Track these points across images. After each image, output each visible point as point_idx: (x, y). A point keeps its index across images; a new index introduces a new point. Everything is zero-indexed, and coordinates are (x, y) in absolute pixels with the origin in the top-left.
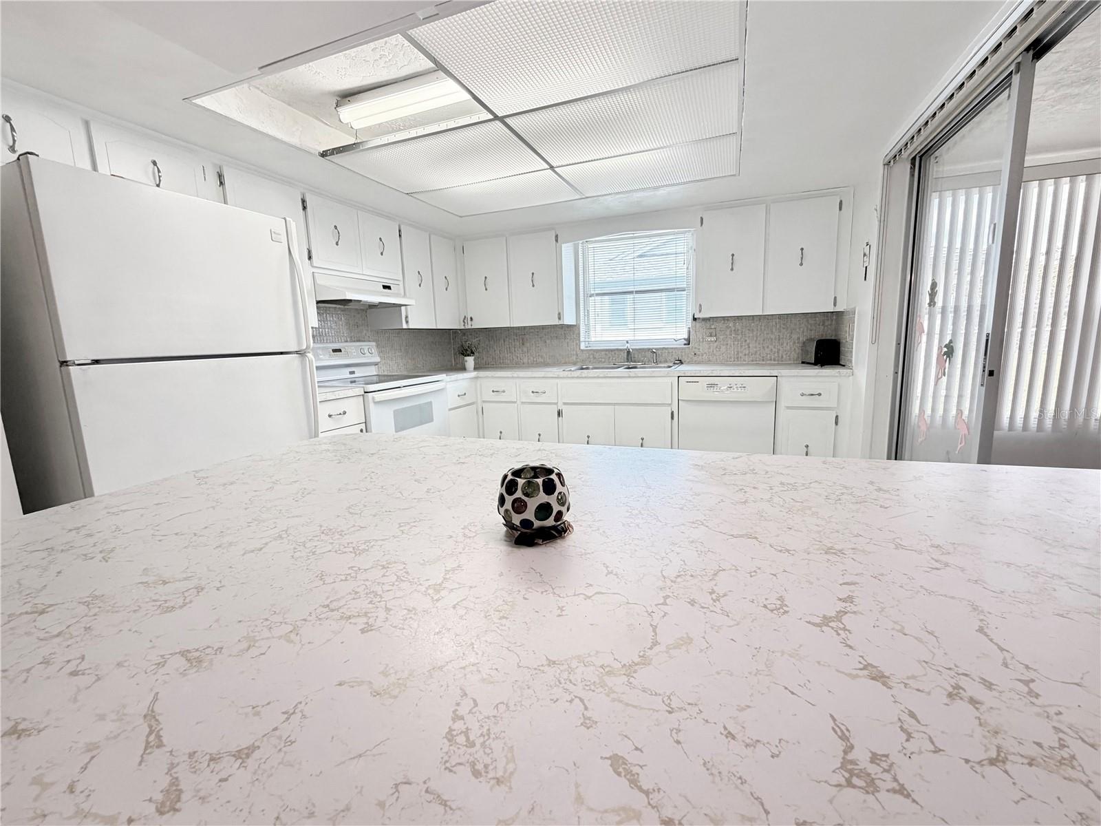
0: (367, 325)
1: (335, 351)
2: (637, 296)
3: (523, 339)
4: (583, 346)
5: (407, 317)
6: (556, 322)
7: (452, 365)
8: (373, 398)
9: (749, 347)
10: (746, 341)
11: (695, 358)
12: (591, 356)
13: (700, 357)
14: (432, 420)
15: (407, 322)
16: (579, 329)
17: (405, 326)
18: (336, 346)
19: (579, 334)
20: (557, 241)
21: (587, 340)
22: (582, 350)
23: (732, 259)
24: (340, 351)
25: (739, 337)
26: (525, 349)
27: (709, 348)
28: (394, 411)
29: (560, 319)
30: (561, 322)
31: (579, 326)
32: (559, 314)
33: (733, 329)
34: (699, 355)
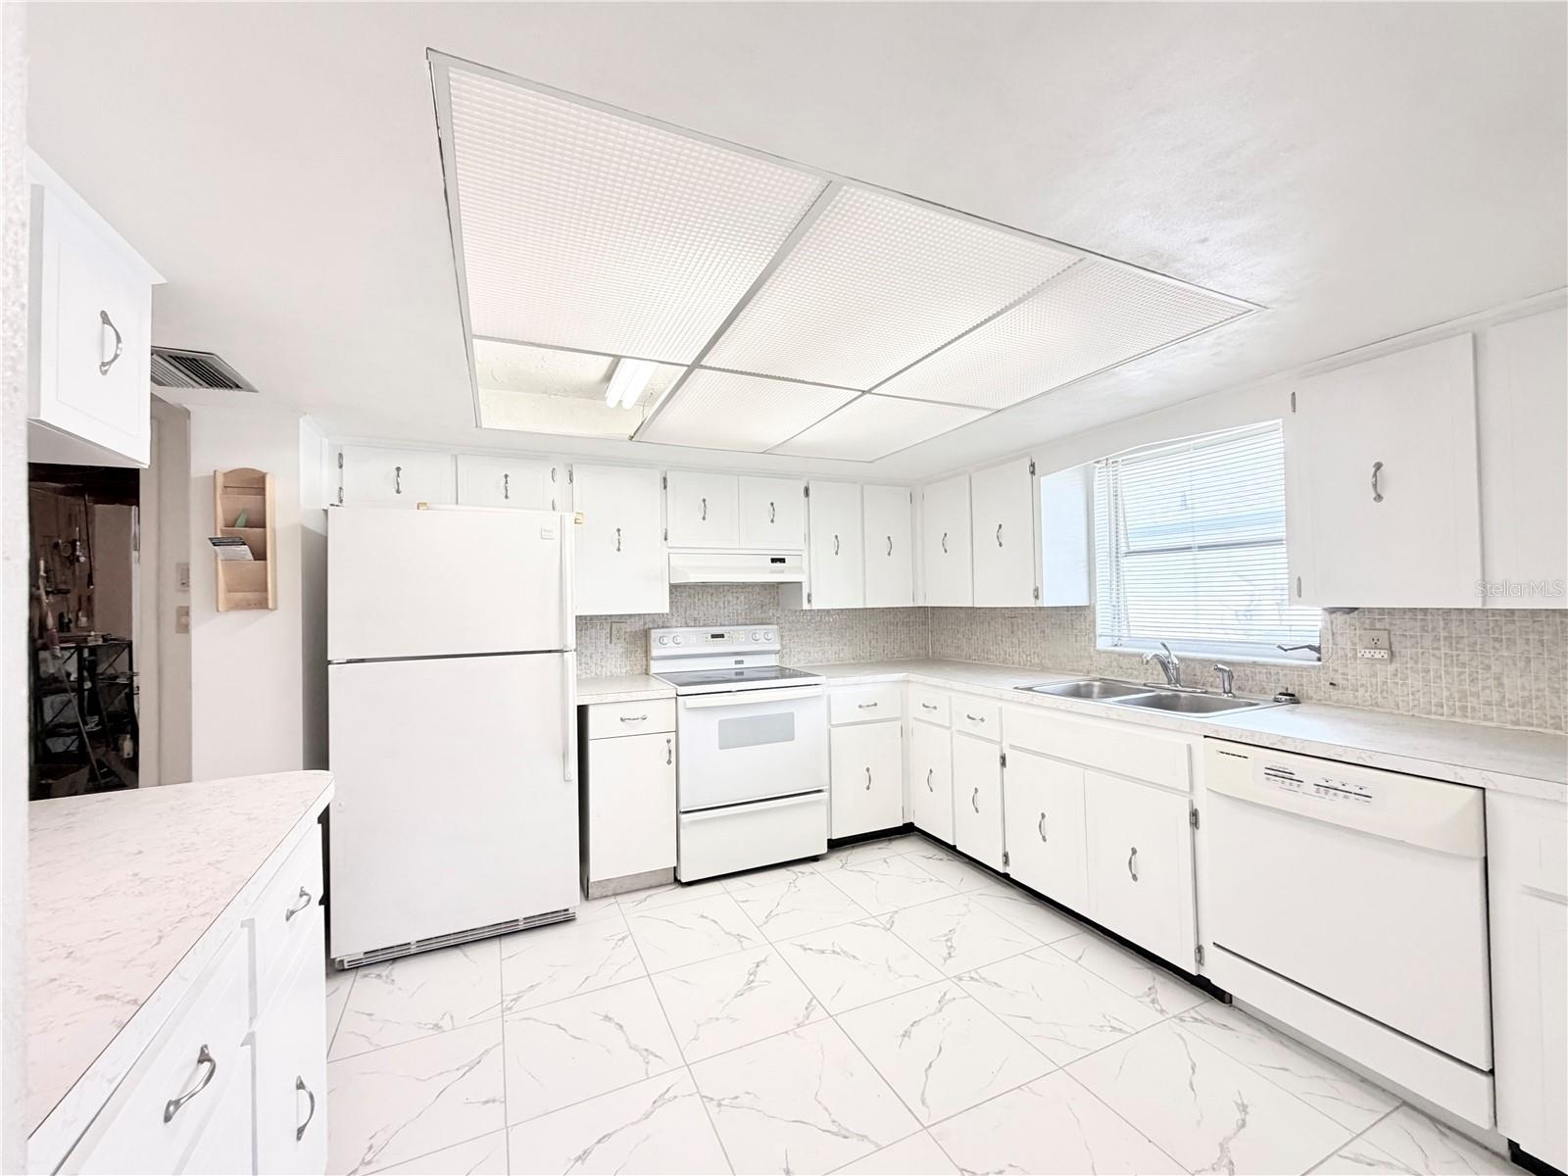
0: (778, 604)
1: (713, 636)
2: (1202, 554)
3: (1012, 624)
4: (1103, 644)
5: (809, 595)
6: (1031, 603)
7: (927, 655)
8: (685, 703)
9: (1501, 685)
10: (1488, 668)
11: (1335, 694)
12: (1114, 664)
13: (1350, 694)
14: (793, 739)
15: (809, 601)
16: (1094, 613)
17: (806, 606)
18: (717, 630)
19: (1094, 622)
20: (1033, 473)
21: (1116, 633)
22: (1099, 652)
23: (1375, 475)
24: (722, 636)
25: (1465, 657)
26: (1015, 641)
27: (1374, 675)
28: (720, 722)
29: (1037, 597)
30: (1039, 604)
31: (1094, 608)
32: (1036, 590)
33: (1443, 634)
34: (1344, 689)
